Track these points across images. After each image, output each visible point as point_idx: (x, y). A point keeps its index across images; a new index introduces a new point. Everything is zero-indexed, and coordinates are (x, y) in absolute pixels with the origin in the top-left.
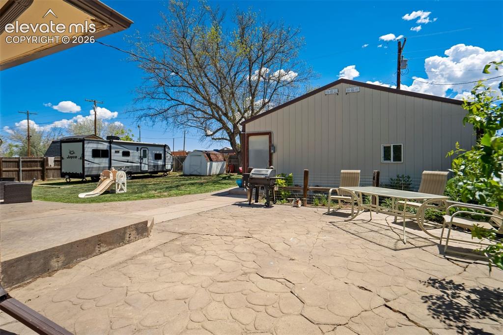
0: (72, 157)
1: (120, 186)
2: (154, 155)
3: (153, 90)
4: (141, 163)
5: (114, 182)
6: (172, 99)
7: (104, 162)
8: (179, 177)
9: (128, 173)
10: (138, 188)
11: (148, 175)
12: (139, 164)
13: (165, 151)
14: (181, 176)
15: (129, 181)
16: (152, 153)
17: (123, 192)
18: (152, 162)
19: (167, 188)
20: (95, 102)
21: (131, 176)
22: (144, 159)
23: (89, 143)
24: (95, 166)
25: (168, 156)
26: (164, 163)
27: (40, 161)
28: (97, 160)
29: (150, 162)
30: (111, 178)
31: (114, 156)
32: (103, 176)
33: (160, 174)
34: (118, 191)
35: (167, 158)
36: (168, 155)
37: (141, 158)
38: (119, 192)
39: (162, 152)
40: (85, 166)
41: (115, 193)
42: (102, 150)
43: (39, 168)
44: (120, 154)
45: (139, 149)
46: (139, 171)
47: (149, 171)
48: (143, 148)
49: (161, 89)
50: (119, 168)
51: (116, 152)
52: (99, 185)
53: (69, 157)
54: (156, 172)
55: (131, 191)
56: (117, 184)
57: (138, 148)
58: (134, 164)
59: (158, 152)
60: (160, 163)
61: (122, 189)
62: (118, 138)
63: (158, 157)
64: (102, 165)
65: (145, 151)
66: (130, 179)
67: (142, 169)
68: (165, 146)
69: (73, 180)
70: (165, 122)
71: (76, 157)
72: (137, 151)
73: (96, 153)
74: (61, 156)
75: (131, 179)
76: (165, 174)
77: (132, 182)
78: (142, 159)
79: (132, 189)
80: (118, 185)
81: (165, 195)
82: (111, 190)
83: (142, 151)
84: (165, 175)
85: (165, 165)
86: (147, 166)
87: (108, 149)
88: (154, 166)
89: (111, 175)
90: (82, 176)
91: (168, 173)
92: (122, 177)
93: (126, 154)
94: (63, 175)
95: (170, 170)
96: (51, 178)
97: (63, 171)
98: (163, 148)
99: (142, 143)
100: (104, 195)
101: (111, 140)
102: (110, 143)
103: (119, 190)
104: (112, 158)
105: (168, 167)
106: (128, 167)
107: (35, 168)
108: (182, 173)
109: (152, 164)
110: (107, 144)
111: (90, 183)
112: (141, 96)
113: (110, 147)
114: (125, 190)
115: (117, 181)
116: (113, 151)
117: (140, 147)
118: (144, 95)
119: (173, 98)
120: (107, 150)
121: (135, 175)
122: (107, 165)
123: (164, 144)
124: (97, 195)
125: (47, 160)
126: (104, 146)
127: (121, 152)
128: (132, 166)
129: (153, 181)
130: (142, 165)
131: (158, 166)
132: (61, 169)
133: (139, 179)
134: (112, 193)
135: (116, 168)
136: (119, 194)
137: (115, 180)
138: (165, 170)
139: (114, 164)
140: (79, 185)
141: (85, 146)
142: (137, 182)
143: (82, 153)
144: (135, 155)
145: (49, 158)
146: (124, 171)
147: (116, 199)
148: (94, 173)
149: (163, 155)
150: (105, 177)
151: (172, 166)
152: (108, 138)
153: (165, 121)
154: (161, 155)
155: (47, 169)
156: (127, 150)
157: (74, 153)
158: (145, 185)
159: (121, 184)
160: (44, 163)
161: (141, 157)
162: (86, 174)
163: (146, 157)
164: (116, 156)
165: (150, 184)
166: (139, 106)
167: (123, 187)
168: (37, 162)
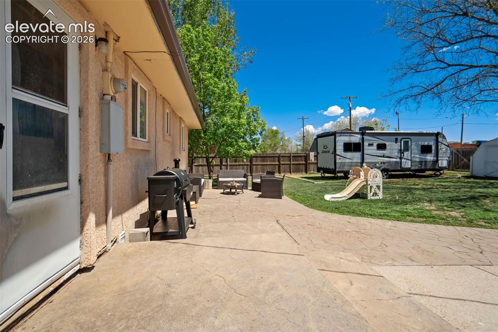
0: (325, 152)
1: (373, 190)
2: (420, 148)
3: (417, 60)
4: (401, 158)
5: (365, 183)
6: (449, 65)
7: (356, 156)
8: (463, 180)
9: (383, 171)
10: (398, 193)
11: (410, 174)
12: (398, 160)
13: (437, 142)
14: (468, 177)
15: (386, 180)
16: (417, 145)
17: (377, 198)
18: (418, 157)
19: (452, 200)
20: (350, 98)
21: (387, 173)
22: (406, 154)
23: (340, 136)
24: (347, 161)
25: (443, 148)
26: (436, 158)
27: (304, 156)
28: (349, 155)
29: (414, 157)
30: (362, 178)
31: (367, 150)
32: (353, 175)
33: (428, 173)
34: (370, 196)
35: (440, 152)
36: (441, 146)
37: (401, 152)
38: (373, 198)
39: (432, 143)
40: (337, 161)
41: (367, 199)
42: (354, 143)
43: (304, 162)
44: (375, 147)
45: (399, 140)
46: (399, 168)
47: (413, 168)
48: (404, 140)
49: (430, 57)
50: (373, 166)
51: (370, 145)
52: (348, 185)
53: (323, 152)
54: (423, 171)
55: (388, 197)
56: (369, 187)
57: (396, 139)
58: (392, 160)
59: (426, 143)
60: (430, 157)
61: (375, 194)
62: (372, 129)
63: (426, 150)
64: (355, 160)
65: (406, 143)
66: (386, 179)
67: (403, 166)
68: (437, 135)
69: (327, 175)
70: (437, 101)
71: (329, 152)
72: (396, 143)
73: (348, 147)
74: (317, 151)
75: (389, 178)
76: (438, 173)
77: (389, 183)
78: (403, 153)
79: (390, 194)
80: (371, 187)
81: (455, 219)
82: (362, 193)
83: (402, 142)
84: (437, 176)
85: (437, 160)
86: (410, 162)
87: (361, 142)
88: (421, 162)
89: (362, 173)
90: (333, 171)
91: (442, 172)
92: (376, 178)
93: (381, 147)
94: (319, 170)
95: (445, 168)
96: (312, 172)
97: (319, 165)
98: (434, 138)
99: (403, 132)
100: (352, 200)
101: (363, 131)
102: (363, 134)
103: (372, 194)
104: (365, 152)
105: (443, 163)
106: (384, 163)
107: (301, 162)
108: (467, 173)
109: (418, 160)
110: (359, 136)
111: (341, 181)
112: (400, 73)
113: (363, 139)
114: (381, 196)
115: (369, 183)
116: (366, 144)
117: (399, 138)
118: (404, 71)
119: (451, 63)
120: (359, 143)
121: (393, 173)
122: (360, 161)
123: (436, 132)
124: (344, 199)
125: (309, 156)
126: (356, 139)
127: (375, 144)
128: (389, 162)
129: (421, 183)
130: (403, 160)
131: (426, 162)
132: (317, 164)
133: (398, 178)
134: (363, 198)
135: (369, 164)
136: (371, 200)
137: (367, 181)
138: (437, 167)
139: (367, 159)
140: (331, 181)
141: (337, 139)
142: (397, 183)
143: (333, 147)
144: (393, 148)
145: (311, 153)
146: (379, 168)
147: (367, 211)
148: (346, 169)
149: (433, 148)
150: (355, 176)
151: (449, 162)
152: (361, 129)
153: (437, 98)
154: (431, 147)
155: (309, 163)
156: (382, 142)
157: (327, 147)
158: (410, 190)
159: (375, 187)
160: (307, 157)
161: (401, 150)
162: (337, 170)
163: (407, 150)
164: (370, 150)
165: (418, 189)
166: (397, 86)
167: (378, 192)
168: (301, 156)
